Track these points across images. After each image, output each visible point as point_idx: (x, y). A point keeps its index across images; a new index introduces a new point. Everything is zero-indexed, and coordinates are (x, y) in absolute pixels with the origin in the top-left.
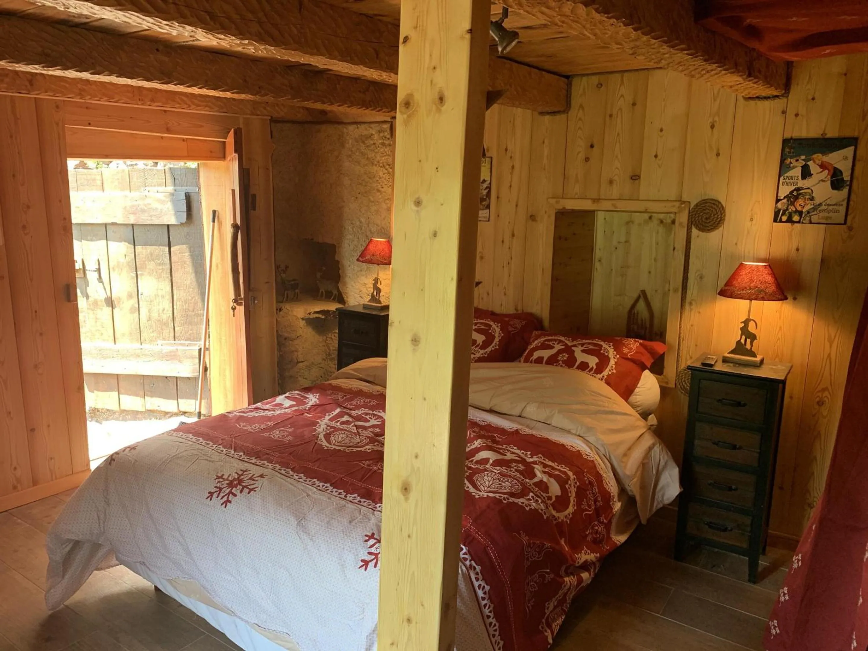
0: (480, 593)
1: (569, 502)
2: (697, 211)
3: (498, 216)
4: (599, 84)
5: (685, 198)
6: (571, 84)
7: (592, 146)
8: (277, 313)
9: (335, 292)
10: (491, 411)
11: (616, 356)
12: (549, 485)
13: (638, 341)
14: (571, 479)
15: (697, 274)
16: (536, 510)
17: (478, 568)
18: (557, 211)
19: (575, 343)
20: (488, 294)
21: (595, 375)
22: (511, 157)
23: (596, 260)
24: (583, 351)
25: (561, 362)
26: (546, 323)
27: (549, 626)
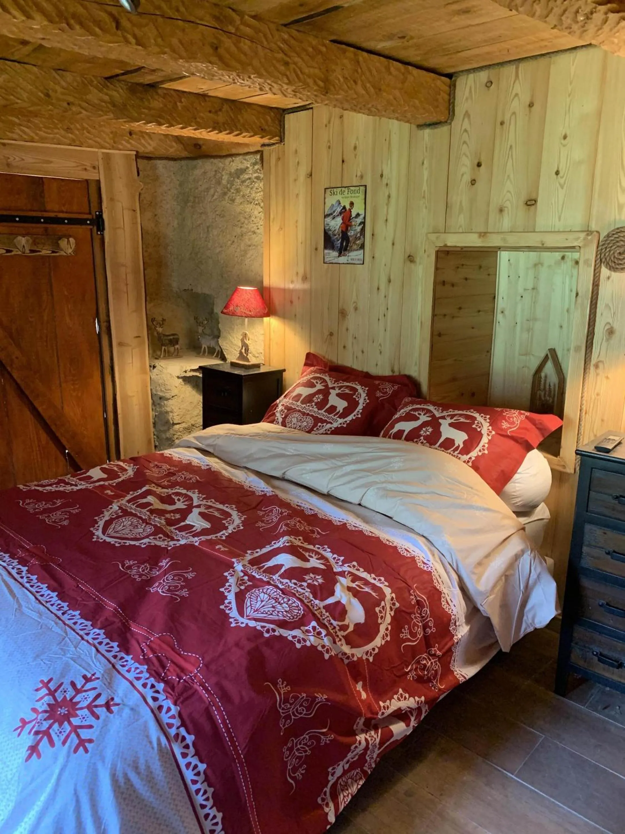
0: (189, 775)
1: (378, 631)
2: (609, 244)
3: (373, 257)
4: (488, 82)
5: (594, 227)
6: (455, 86)
7: (479, 165)
8: (150, 370)
9: (217, 349)
10: (328, 497)
11: (490, 432)
12: (347, 608)
13: (524, 414)
14: (386, 599)
15: (606, 329)
16: (313, 647)
17: (190, 739)
18: (437, 249)
19: (445, 413)
20: (363, 352)
21: (460, 456)
22: (387, 185)
23: (499, 311)
24: (451, 425)
25: (422, 438)
26: (425, 388)
27: (334, 797)
